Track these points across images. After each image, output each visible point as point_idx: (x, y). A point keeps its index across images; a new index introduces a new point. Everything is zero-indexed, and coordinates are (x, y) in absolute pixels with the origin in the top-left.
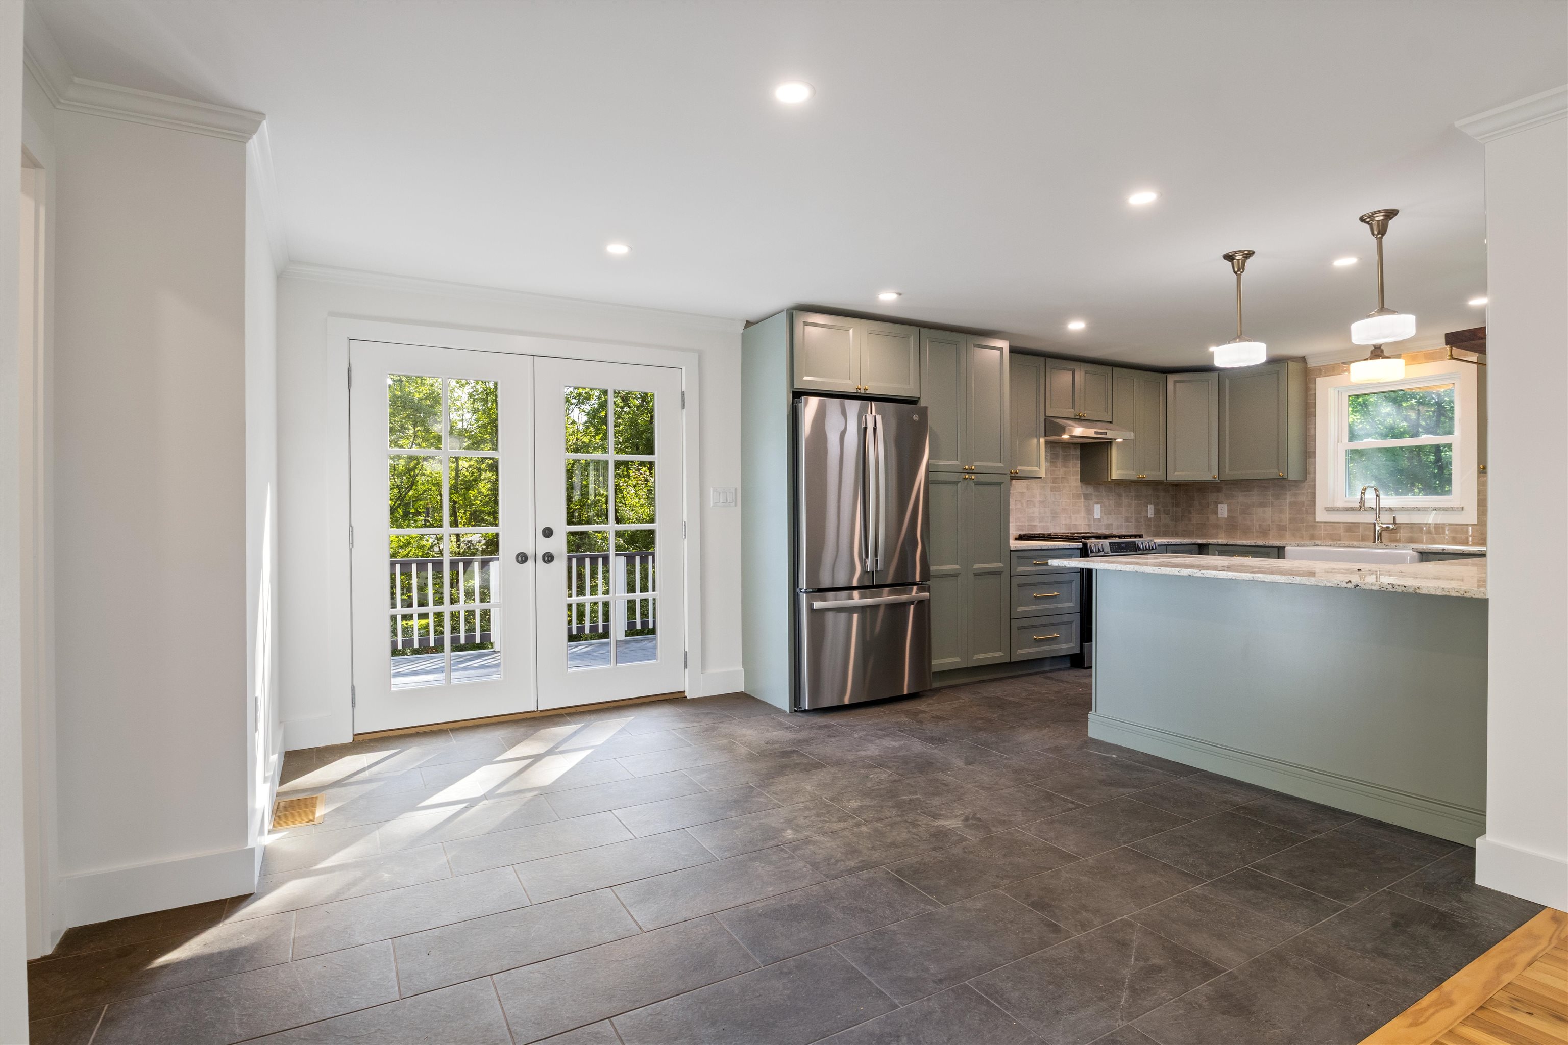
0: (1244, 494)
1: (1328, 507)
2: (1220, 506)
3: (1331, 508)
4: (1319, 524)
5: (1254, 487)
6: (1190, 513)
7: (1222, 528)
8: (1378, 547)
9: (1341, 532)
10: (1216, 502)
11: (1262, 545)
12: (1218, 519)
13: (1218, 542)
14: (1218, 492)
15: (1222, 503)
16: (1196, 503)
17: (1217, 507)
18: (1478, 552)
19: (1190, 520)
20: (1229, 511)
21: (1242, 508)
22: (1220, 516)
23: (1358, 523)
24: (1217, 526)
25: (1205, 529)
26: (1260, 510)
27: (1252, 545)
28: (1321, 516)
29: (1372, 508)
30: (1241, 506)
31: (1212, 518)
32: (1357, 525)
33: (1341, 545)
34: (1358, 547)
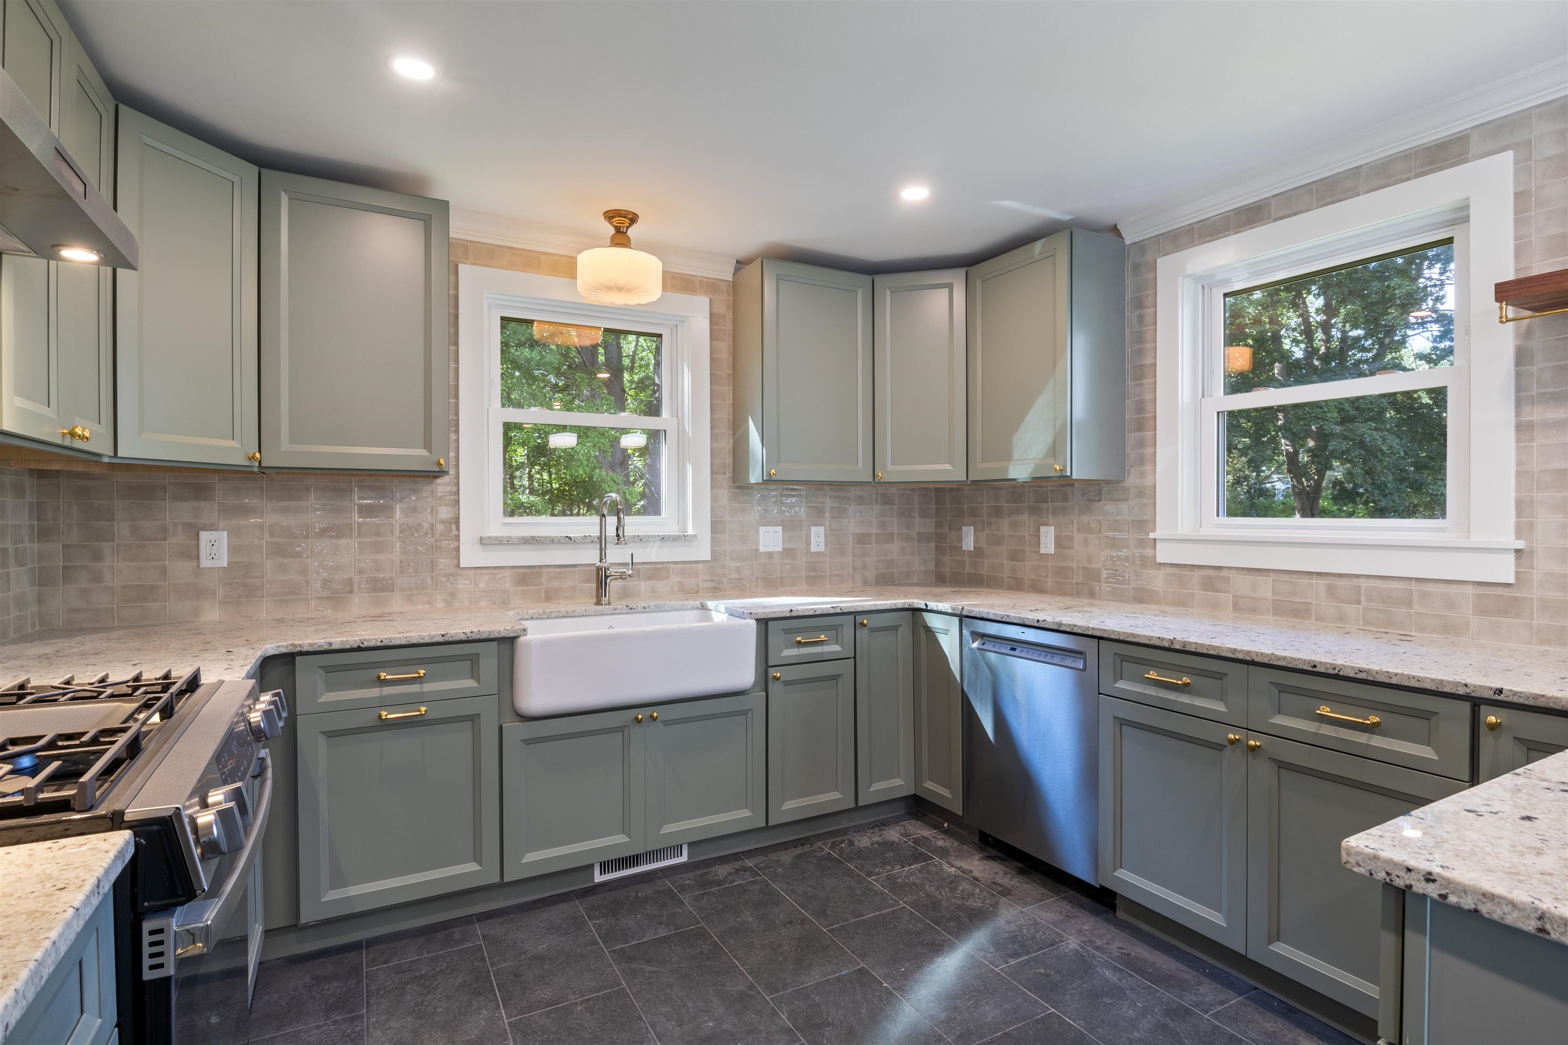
0: (280, 504)
1: (489, 537)
2: (205, 536)
3: (496, 538)
4: (465, 572)
5: (307, 489)
6: (97, 556)
7: (214, 593)
8: (616, 612)
9: (508, 585)
10: (190, 525)
11: (463, 637)
12: (198, 571)
13: (330, 644)
14: (197, 498)
15: (212, 528)
16: (122, 529)
17: (198, 537)
18: (832, 611)
19: (97, 577)
20: (233, 549)
21: (275, 540)
22: (205, 563)
23: (540, 567)
24: (198, 592)
25: (155, 600)
26: (323, 545)
27: (434, 640)
28: (470, 556)
29: (570, 538)
30: (272, 535)
31: (180, 569)
32: (537, 570)
33: (553, 615)
34: (583, 616)
